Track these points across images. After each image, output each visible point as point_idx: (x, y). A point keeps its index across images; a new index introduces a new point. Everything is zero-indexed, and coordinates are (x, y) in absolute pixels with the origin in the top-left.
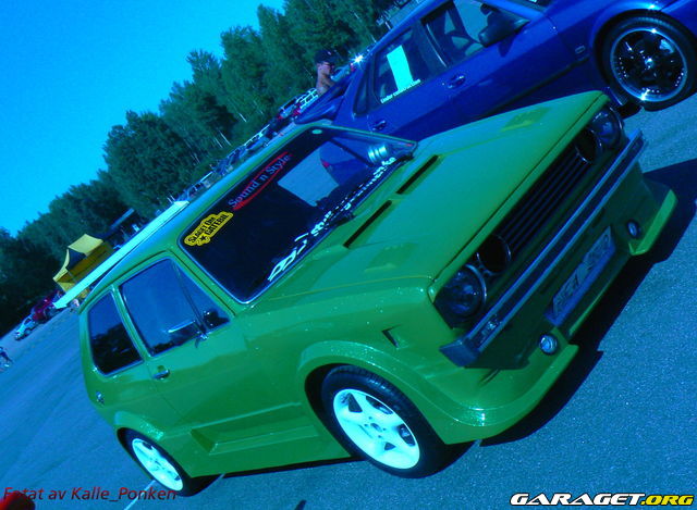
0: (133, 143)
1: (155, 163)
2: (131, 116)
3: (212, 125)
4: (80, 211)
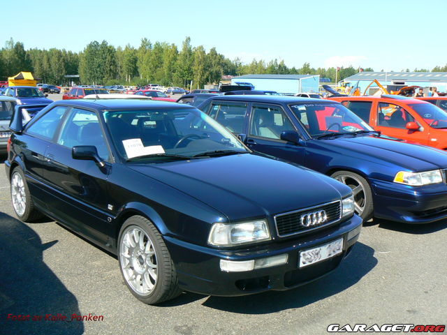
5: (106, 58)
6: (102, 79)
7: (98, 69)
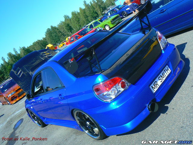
0: (51, 32)
1: (56, 36)
2: (52, 27)
3: (68, 30)
4: (39, 45)
5: (56, 32)
6: (60, 40)
7: (56, 38)
